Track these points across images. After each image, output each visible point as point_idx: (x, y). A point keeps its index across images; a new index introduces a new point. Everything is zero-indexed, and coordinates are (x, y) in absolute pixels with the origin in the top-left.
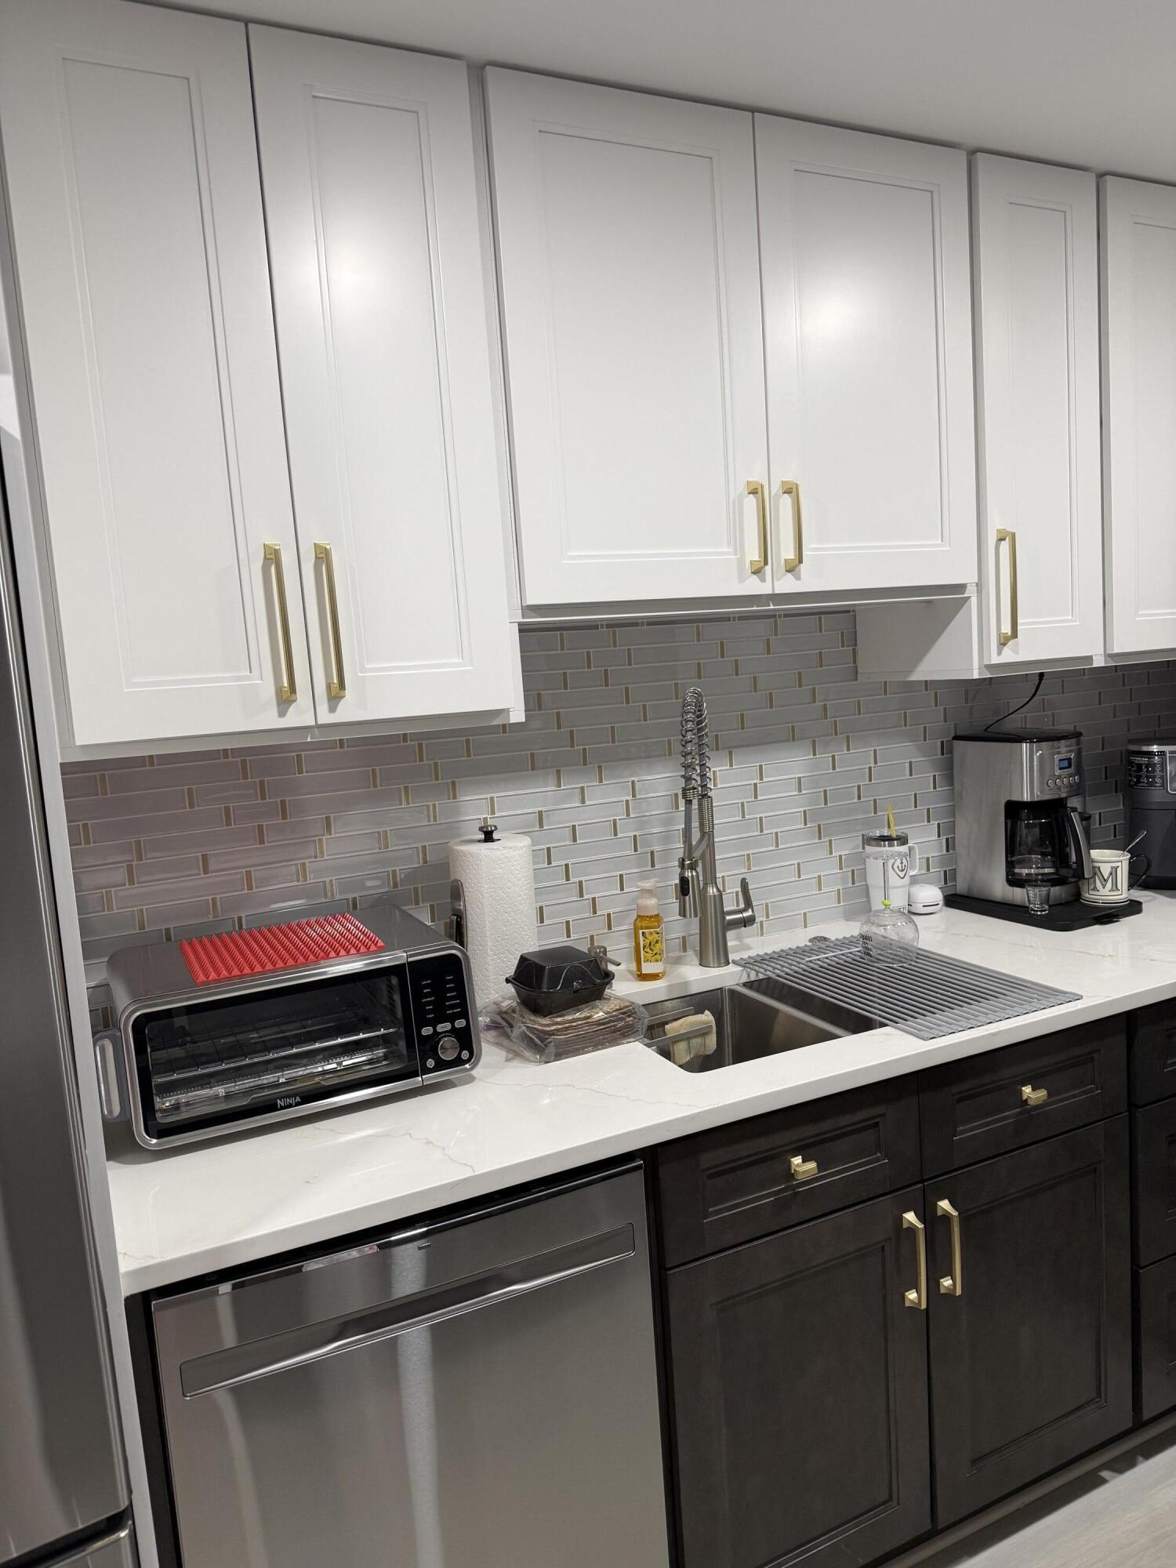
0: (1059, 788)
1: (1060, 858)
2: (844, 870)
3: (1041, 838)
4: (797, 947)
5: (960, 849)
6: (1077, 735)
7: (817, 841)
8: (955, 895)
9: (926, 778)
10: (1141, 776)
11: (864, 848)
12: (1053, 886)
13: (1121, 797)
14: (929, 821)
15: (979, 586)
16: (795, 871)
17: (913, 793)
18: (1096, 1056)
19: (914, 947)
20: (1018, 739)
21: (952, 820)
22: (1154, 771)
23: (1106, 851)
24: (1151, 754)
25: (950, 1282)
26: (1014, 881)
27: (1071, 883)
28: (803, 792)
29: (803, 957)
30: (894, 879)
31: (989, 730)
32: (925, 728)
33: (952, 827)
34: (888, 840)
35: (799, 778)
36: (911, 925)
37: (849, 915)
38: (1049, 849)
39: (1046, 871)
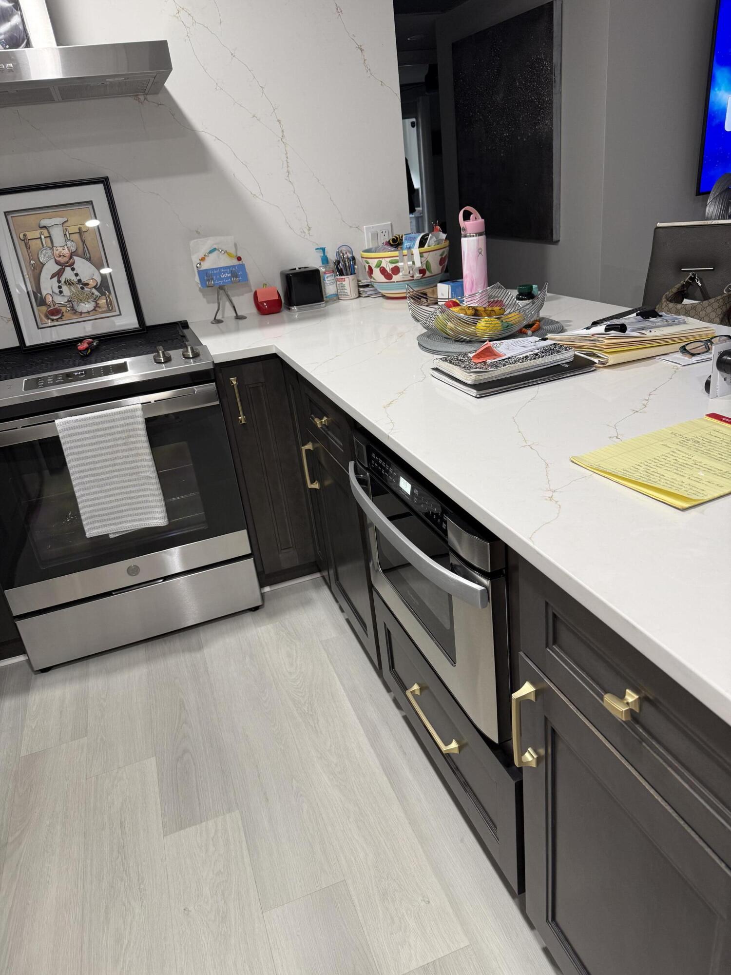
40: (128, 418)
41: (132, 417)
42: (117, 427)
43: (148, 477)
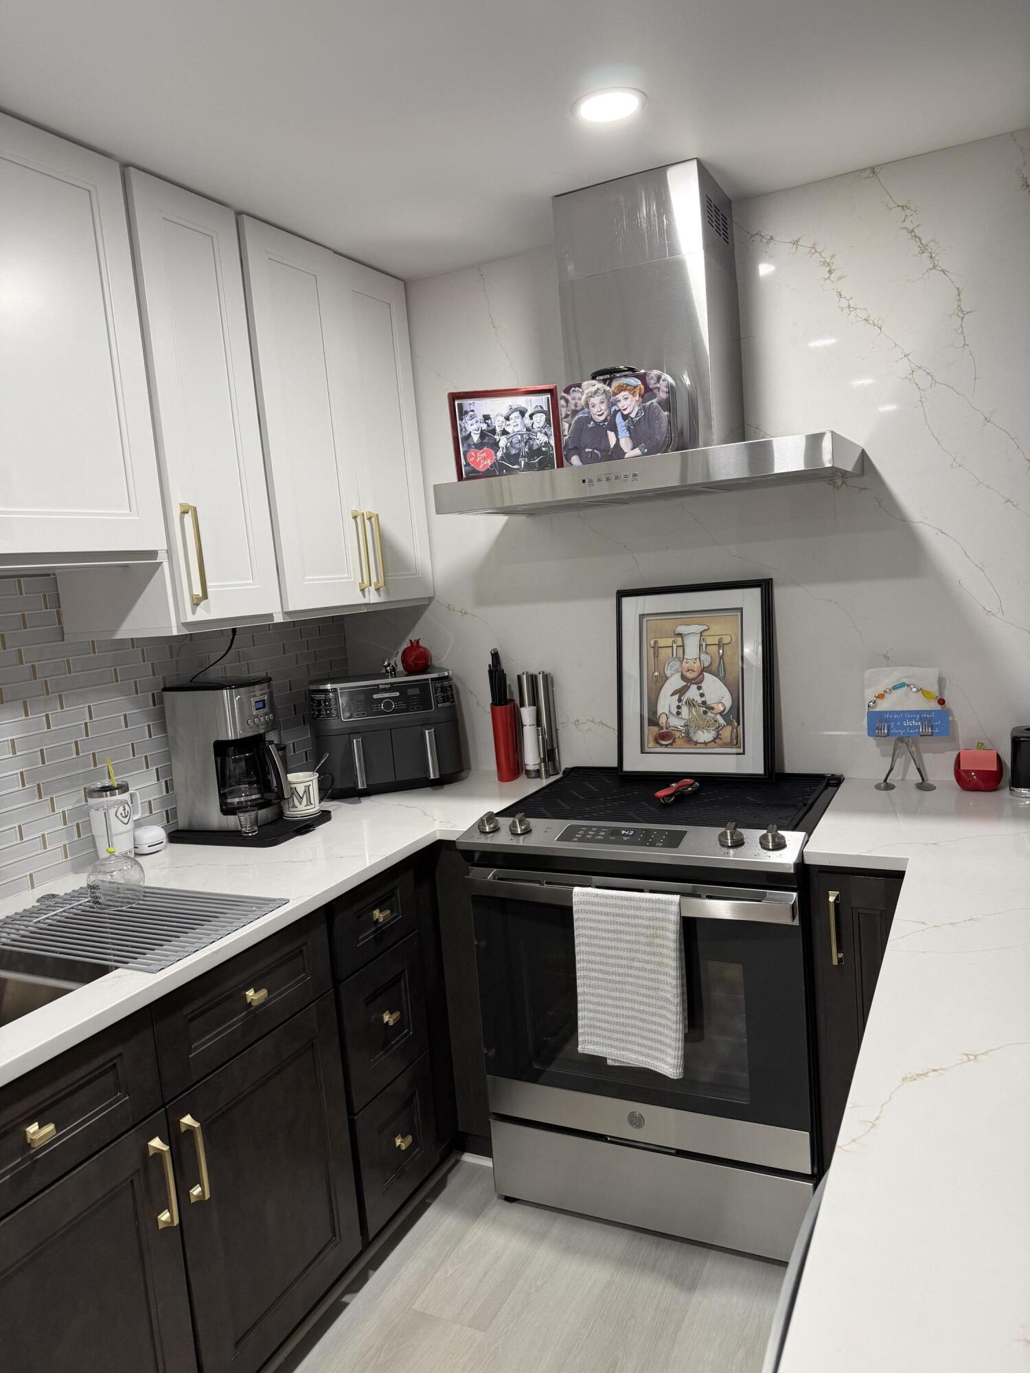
0: (258, 726)
1: (264, 785)
2: (69, 825)
3: (247, 770)
4: (24, 910)
5: (178, 789)
6: (268, 680)
7: (37, 800)
8: (178, 831)
9: (141, 728)
10: (321, 710)
11: (86, 801)
12: (260, 809)
13: (309, 727)
14: (147, 767)
15: (170, 552)
16: (16, 834)
17: (130, 743)
18: (304, 948)
19: (141, 886)
20: (220, 687)
21: (169, 763)
22: (330, 705)
23: (299, 773)
24: (326, 691)
25: (200, 1189)
26: (227, 810)
27: (275, 804)
28: (18, 754)
29: (31, 919)
30: (116, 826)
31: (194, 680)
32: (136, 682)
33: (169, 770)
34: (109, 790)
35: (13, 741)
36: (136, 867)
37: (77, 869)
38: (255, 778)
39: (254, 797)
40: (659, 910)
41: (663, 911)
42: (641, 918)
43: (667, 1000)
